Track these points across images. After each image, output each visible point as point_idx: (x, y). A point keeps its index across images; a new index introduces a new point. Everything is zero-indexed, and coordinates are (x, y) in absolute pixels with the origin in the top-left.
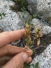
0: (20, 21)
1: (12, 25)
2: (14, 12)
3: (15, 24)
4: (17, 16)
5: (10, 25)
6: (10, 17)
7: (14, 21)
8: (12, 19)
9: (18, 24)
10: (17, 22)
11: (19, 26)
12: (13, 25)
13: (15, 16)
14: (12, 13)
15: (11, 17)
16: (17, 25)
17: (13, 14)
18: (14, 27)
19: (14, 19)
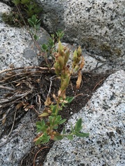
0: (27, 46)
1: (8, 55)
2: (11, 28)
3: (17, 54)
4: (19, 36)
5: (5, 55)
6: (3, 38)
7: (13, 47)
8: (9, 44)
9: (24, 54)
10: (22, 49)
11: (27, 58)
12: (11, 56)
13: (13, 36)
14: (7, 29)
15: (5, 38)
16: (21, 56)
17: (10, 32)
18: (13, 61)
19: (12, 43)
